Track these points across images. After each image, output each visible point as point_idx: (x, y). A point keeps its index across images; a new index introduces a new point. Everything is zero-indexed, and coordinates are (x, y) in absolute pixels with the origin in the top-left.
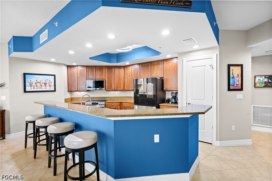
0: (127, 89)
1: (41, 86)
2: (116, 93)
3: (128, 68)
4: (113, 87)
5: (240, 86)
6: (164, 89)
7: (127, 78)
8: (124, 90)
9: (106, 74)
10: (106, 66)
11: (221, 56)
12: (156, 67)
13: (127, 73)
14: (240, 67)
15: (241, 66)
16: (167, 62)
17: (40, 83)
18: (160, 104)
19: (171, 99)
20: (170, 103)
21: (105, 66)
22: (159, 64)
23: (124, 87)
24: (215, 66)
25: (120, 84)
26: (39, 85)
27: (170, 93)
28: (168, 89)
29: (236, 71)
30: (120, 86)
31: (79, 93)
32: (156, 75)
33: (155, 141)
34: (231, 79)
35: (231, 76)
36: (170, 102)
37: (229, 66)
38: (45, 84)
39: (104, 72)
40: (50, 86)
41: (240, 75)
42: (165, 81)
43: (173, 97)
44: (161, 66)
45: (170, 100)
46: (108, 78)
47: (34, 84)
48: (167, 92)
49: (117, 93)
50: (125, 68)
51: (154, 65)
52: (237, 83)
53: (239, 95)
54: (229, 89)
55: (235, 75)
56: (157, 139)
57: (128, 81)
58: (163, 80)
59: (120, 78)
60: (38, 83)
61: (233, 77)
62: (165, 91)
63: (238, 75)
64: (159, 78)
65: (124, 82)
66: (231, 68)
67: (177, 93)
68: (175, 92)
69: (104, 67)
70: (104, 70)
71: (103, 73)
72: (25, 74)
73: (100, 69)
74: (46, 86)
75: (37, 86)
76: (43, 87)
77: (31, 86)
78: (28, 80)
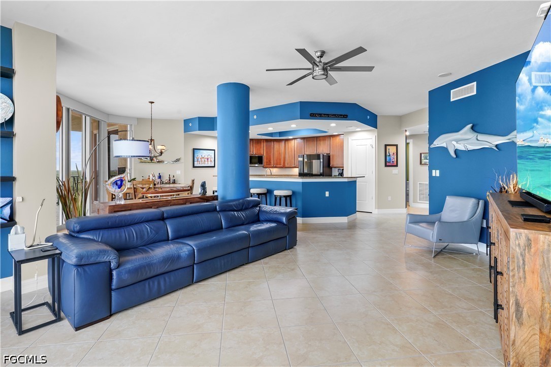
0: (288, 166)
1: (205, 161)
3: (289, 142)
4: (272, 163)
5: (395, 162)
6: (330, 165)
7: (289, 153)
8: (284, 167)
9: (265, 148)
10: (265, 139)
11: (379, 138)
12: (322, 143)
13: (289, 148)
14: (395, 147)
15: (397, 146)
16: (334, 138)
17: (203, 158)
22: (325, 140)
23: (284, 163)
24: (374, 146)
25: (280, 160)
26: (203, 160)
27: (337, 169)
28: (335, 166)
29: (392, 150)
30: (280, 162)
32: (323, 151)
33: (326, 196)
34: (387, 157)
35: (388, 154)
37: (386, 146)
38: (208, 159)
39: (262, 146)
40: (211, 161)
41: (395, 154)
42: (331, 157)
43: (339, 174)
44: (327, 142)
46: (267, 152)
47: (200, 160)
48: (333, 169)
50: (286, 142)
51: (320, 140)
52: (393, 160)
53: (394, 170)
54: (386, 166)
55: (391, 154)
56: (327, 194)
57: (289, 157)
58: (329, 156)
59: (280, 153)
61: (389, 155)
62: (331, 168)
63: (394, 154)
64: (326, 154)
65: (285, 158)
66: (388, 147)
67: (343, 170)
68: (341, 169)
69: (263, 140)
70: (262, 144)
72: (194, 149)
73: (258, 142)
74: (208, 161)
75: (202, 161)
76: (206, 163)
77: (198, 161)
78: (196, 155)
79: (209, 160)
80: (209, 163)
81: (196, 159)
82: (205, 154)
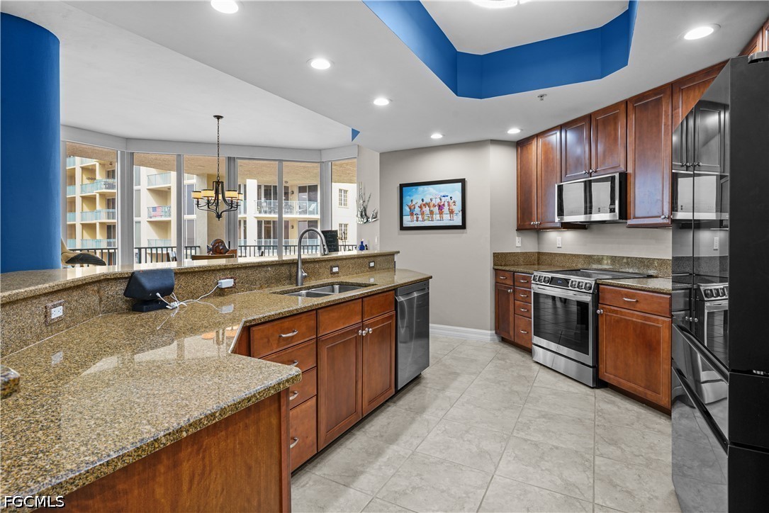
1: (432, 212)
9: (631, 139)
17: (428, 205)
21: (626, 102)
26: (426, 210)
31: (558, 238)
38: (441, 207)
39: (620, 132)
40: (451, 212)
47: (417, 210)
60: (424, 205)
69: (624, 106)
70: (622, 121)
71: (616, 139)
72: (402, 186)
73: (606, 122)
74: (441, 213)
75: (423, 214)
76: (438, 217)
77: (412, 214)
78: (407, 199)
79: (446, 209)
80: (446, 217)
81: (406, 209)
82: (431, 193)
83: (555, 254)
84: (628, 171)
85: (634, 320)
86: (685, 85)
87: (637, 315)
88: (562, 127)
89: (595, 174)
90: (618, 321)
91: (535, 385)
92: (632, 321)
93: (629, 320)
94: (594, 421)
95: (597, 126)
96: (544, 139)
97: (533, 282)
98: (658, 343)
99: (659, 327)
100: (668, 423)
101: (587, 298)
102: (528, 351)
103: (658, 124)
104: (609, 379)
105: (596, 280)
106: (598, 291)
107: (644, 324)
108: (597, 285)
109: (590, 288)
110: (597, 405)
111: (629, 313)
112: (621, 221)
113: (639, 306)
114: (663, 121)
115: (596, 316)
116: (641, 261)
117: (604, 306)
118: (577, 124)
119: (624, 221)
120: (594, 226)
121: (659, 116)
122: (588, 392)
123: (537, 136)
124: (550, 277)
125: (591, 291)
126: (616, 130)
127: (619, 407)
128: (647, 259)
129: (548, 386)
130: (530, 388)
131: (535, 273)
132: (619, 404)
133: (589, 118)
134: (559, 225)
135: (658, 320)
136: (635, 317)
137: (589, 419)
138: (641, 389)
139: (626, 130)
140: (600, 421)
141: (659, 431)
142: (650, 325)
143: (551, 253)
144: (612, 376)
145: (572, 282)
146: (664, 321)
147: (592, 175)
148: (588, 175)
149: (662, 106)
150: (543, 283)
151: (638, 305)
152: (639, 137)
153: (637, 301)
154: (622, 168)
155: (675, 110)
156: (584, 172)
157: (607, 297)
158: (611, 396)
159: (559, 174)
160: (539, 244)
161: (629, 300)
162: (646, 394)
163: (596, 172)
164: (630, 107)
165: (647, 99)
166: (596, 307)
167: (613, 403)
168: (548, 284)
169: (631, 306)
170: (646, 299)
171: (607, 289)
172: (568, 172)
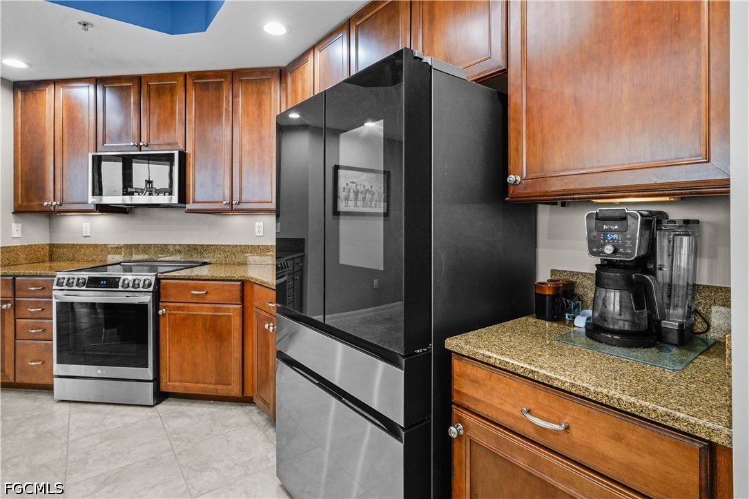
2: (257, 224)
3: (299, 71)
6: (511, 178)
9: (191, 116)
10: (191, 74)
18: (452, 343)
19: (591, 283)
20: (580, 322)
21: (185, 75)
28: (558, 187)
31: (84, 224)
36: (576, 311)
39: (179, 107)
43: (606, 266)
45: (579, 291)
46: (201, 138)
49: (261, 224)
50: (289, 80)
69: (182, 78)
70: (180, 95)
71: (173, 113)
73: (160, 90)
83: (80, 245)
84: (187, 151)
85: (203, 313)
86: (244, 77)
87: (207, 307)
88: (98, 81)
89: (146, 149)
90: (184, 319)
91: (71, 438)
92: (201, 315)
93: (197, 315)
94: (173, 450)
95: (149, 93)
96: (68, 90)
97: (55, 287)
98: (229, 332)
99: (230, 316)
100: (239, 412)
101: (147, 299)
102: (49, 388)
103: (219, 108)
104: (174, 387)
105: (156, 275)
106: (159, 288)
107: (214, 315)
108: (158, 280)
109: (150, 285)
110: (166, 426)
111: (197, 307)
112: (180, 205)
113: (209, 298)
114: (224, 106)
115: (157, 317)
116: (194, 249)
117: (167, 304)
118: (120, 83)
119: (183, 205)
120: (138, 210)
121: (219, 100)
122: (150, 414)
123: (56, 82)
124: (86, 277)
125: (151, 289)
126: (173, 102)
127: (190, 417)
128: (201, 245)
129: (94, 430)
130: (65, 448)
131: (59, 275)
132: (189, 413)
133: (138, 80)
134: (92, 207)
135: (229, 309)
136: (205, 311)
137: (166, 451)
138: (211, 386)
139: (185, 105)
140: (178, 446)
141: (237, 425)
142: (220, 316)
143: (73, 245)
144: (177, 384)
145: (124, 280)
146: (235, 309)
147: (143, 148)
148: (136, 148)
149: (223, 90)
150: (77, 288)
151: (208, 296)
152: (200, 117)
153: (207, 293)
154: (182, 148)
155: (236, 98)
156: (132, 144)
157: (169, 293)
158: (177, 407)
159: (92, 141)
160: (51, 232)
161: (198, 293)
162: (216, 390)
163: (147, 146)
164: (189, 81)
165: (208, 79)
166: (157, 308)
167: (182, 414)
168: (84, 288)
169: (200, 300)
170: (216, 289)
171: (171, 284)
172: (107, 140)
